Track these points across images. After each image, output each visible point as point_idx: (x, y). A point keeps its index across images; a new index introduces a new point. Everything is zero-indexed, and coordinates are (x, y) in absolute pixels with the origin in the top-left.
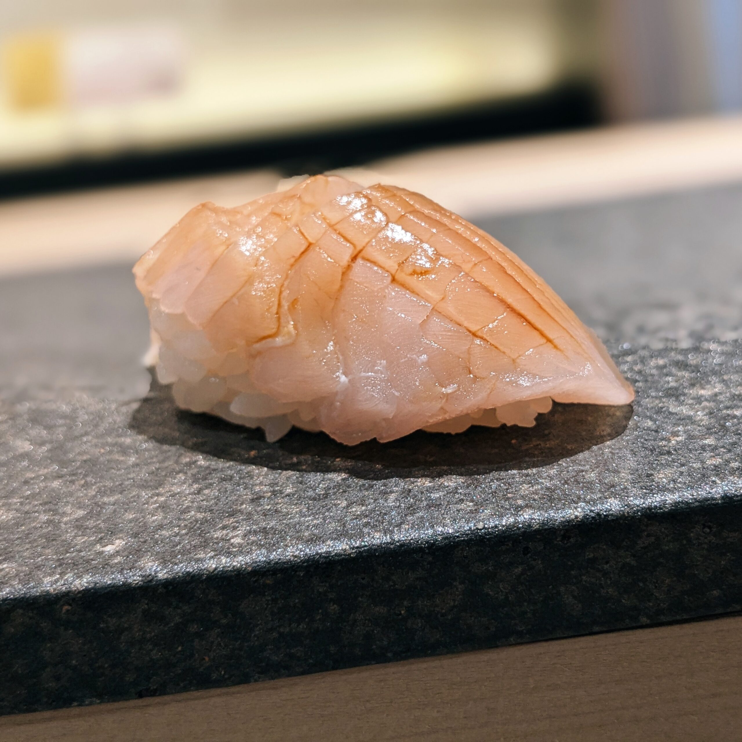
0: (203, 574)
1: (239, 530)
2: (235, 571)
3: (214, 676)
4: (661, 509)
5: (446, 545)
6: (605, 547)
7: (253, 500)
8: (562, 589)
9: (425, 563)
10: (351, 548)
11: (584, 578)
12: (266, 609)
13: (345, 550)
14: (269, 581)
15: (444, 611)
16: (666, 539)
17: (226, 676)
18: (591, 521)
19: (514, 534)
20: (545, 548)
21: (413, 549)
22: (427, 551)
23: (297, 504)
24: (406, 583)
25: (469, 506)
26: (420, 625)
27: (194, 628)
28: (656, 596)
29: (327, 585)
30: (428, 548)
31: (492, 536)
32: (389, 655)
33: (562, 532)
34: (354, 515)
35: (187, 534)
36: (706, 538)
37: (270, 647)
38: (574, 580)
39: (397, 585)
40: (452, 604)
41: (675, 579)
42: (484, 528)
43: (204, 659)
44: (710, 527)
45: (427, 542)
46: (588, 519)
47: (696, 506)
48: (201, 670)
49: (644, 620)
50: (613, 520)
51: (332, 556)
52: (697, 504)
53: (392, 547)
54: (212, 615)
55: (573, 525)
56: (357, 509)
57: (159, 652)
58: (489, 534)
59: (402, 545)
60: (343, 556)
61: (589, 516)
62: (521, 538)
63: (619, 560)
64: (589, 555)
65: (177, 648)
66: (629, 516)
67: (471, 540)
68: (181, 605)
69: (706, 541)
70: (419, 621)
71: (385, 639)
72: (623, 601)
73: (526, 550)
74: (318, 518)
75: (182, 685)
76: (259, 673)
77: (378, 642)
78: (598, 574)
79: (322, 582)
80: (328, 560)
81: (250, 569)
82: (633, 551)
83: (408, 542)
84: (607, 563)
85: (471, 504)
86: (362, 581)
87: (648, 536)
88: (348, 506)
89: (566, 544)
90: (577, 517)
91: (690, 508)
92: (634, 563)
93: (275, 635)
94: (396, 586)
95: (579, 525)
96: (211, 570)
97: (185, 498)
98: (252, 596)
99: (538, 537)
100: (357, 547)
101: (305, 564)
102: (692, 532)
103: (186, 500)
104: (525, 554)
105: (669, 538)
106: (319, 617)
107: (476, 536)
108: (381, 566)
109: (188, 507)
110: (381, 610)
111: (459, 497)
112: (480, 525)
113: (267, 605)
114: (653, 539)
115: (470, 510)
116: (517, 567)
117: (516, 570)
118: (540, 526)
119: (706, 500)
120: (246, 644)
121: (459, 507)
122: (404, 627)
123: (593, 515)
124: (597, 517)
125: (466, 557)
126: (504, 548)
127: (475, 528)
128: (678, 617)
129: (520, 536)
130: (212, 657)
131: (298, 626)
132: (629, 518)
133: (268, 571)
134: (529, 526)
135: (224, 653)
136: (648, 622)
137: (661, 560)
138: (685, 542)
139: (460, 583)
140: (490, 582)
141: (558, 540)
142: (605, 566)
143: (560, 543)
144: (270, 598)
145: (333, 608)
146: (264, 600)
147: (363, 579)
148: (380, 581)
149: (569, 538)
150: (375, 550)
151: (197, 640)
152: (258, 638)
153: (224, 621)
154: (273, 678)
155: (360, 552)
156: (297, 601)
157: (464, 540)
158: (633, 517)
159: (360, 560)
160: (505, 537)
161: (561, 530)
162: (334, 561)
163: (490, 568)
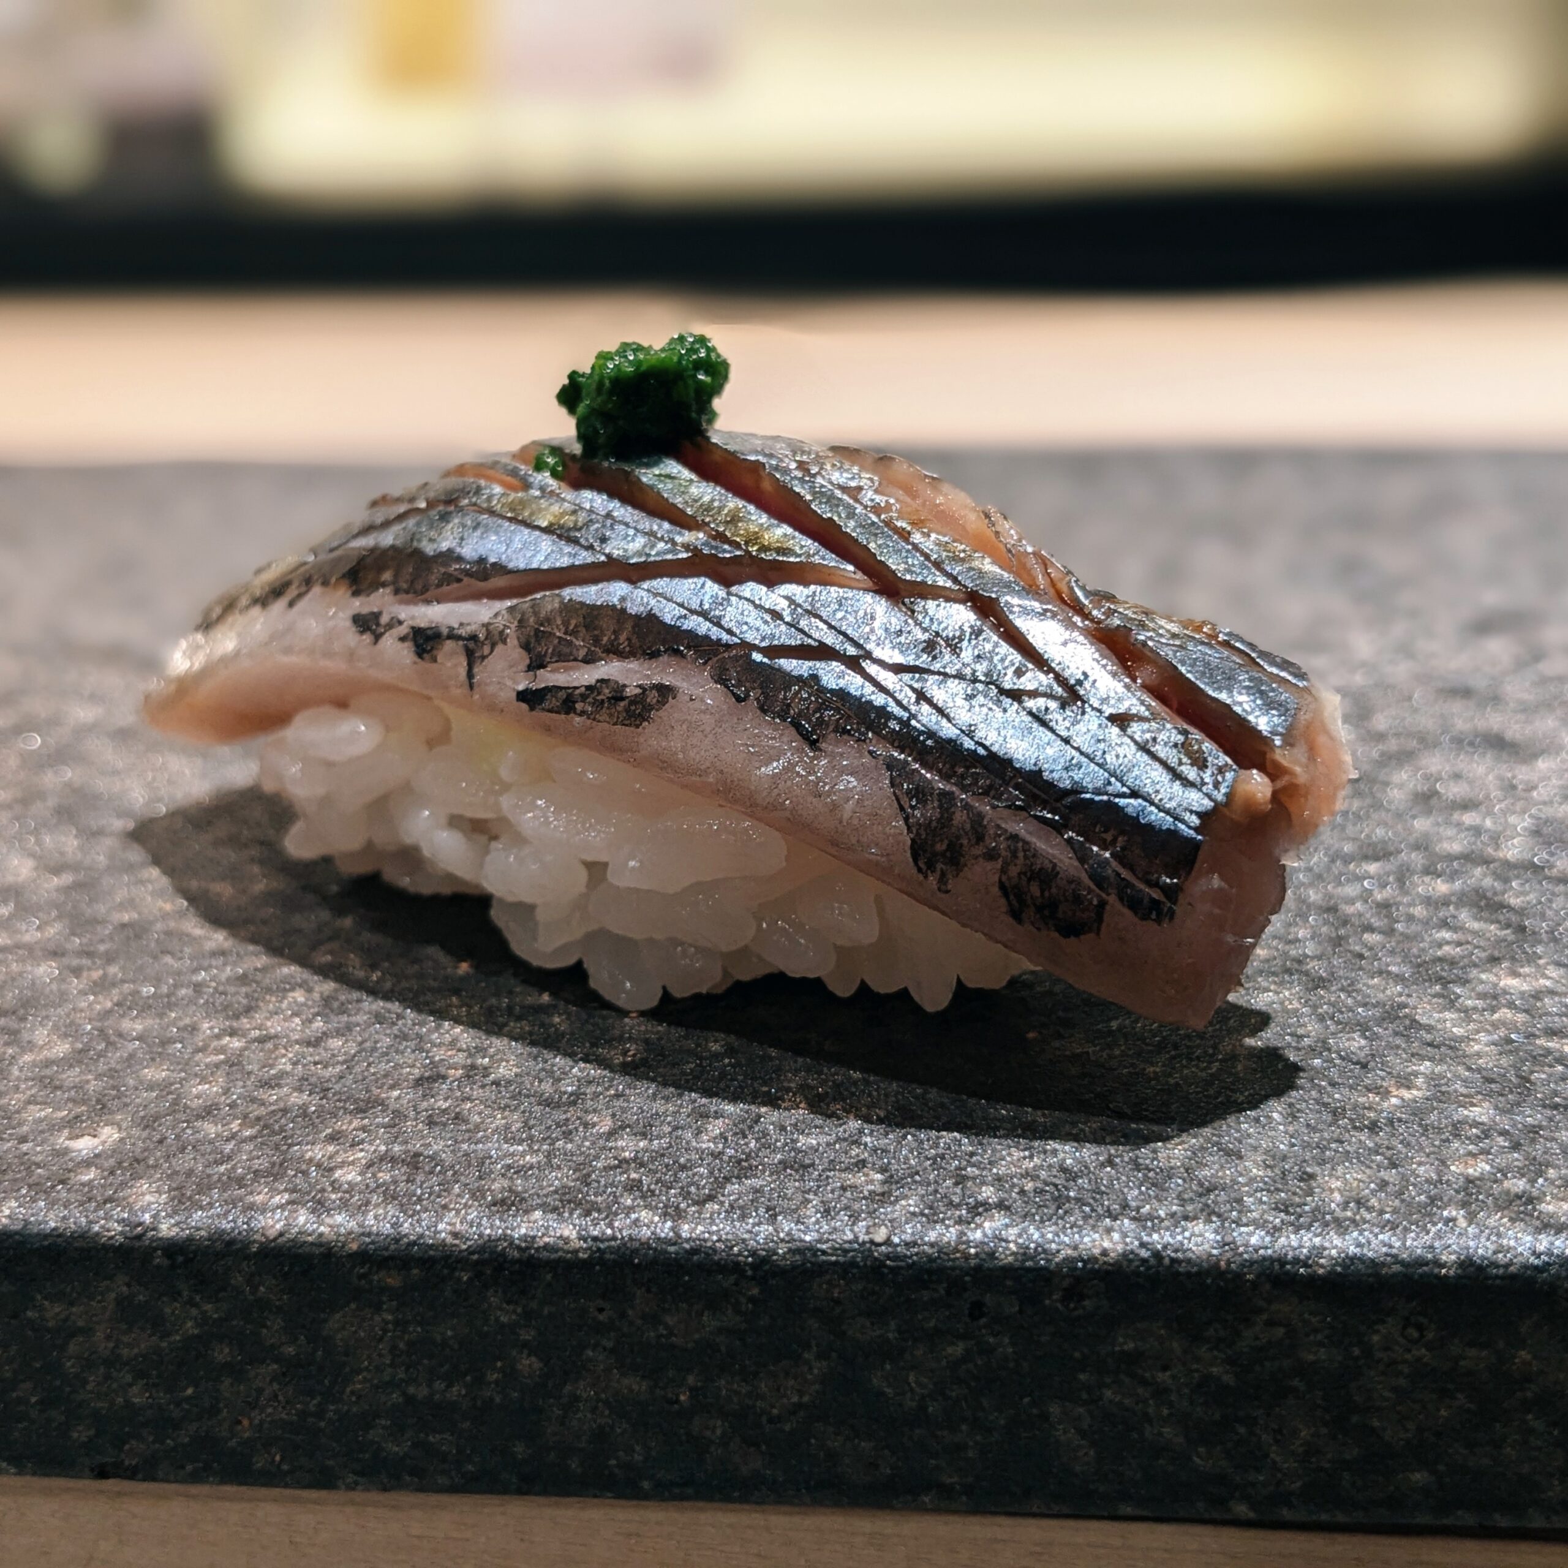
0: (255, 1241)
1: (362, 1150)
2: (321, 1245)
3: (259, 1463)
4: (1306, 1265)
5: (794, 1267)
6: (1162, 1332)
7: (419, 1082)
8: (1054, 1409)
9: (743, 1300)
10: (581, 1238)
11: (1108, 1394)
12: (381, 1340)
13: (567, 1240)
14: (393, 1280)
15: (775, 1411)
16: (1312, 1338)
17: (285, 1467)
18: (1138, 1267)
19: (953, 1269)
20: (1021, 1312)
21: (718, 1263)
22: (750, 1273)
23: (507, 1106)
24: (697, 1336)
25: (872, 1182)
26: (719, 1432)
27: (222, 1353)
28: (1274, 1462)
29: (519, 1310)
30: (754, 1266)
31: (903, 1264)
32: (646, 1485)
33: (1066, 1283)
34: (615, 1158)
35: (252, 1138)
36: (1409, 1351)
37: (383, 1422)
38: (1085, 1396)
39: (676, 1336)
40: (795, 1399)
41: (1324, 1431)
42: (888, 1242)
43: (239, 1422)
44: (1420, 1328)
45: (753, 1253)
46: (1131, 1261)
47: (1395, 1275)
48: (233, 1443)
49: (1242, 1510)
50: (1189, 1274)
51: (538, 1249)
52: (1396, 1268)
53: (672, 1249)
54: (265, 1331)
55: (1093, 1271)
56: (628, 1145)
57: (146, 1391)
58: (896, 1257)
59: (694, 1251)
60: (560, 1254)
61: (1137, 1255)
62: (967, 1279)
63: (1195, 1366)
64: (1125, 1343)
65: (186, 1388)
66: (1228, 1271)
67: (853, 1264)
68: (198, 1298)
69: (1408, 1356)
70: (719, 1423)
71: (638, 1448)
72: (1195, 1459)
73: (977, 1310)
74: (539, 1150)
75: (189, 1468)
76: (355, 1473)
77: (621, 1453)
78: (1140, 1391)
79: (508, 1303)
80: (527, 1255)
81: (354, 1246)
82: (1229, 1352)
83: (709, 1244)
84: (1165, 1368)
85: (879, 1176)
86: (596, 1313)
87: (1271, 1323)
88: (611, 1134)
89: (1075, 1309)
90: (1105, 1253)
91: (1377, 1275)
92: (1228, 1379)
93: (396, 1397)
94: (674, 1339)
95: (1107, 1272)
96: (272, 1233)
97: (283, 1051)
98: (353, 1306)
99: (1009, 1283)
100: (595, 1239)
101: (475, 1257)
102: (1377, 1332)
103: (284, 1056)
104: (973, 1317)
105: (1319, 1337)
106: (496, 1376)
107: (864, 1259)
108: (643, 1289)
109: (283, 1074)
110: (635, 1385)
111: (858, 1155)
112: (881, 1235)
113: (385, 1331)
114: (1280, 1331)
115: (871, 1192)
116: (953, 1344)
117: (950, 1350)
118: (1016, 1260)
119: (1420, 1262)
120: (332, 1408)
121: (851, 1179)
122: (682, 1431)
123: (1144, 1253)
124: (1152, 1261)
125: (838, 1302)
126: (926, 1295)
127: (867, 1238)
128: (1324, 1517)
129: (967, 1274)
130: (256, 1422)
131: (448, 1387)
132: (1229, 1276)
133: (392, 1258)
134: (992, 1255)
135: (284, 1416)
136: (1252, 1515)
137: (1296, 1382)
138: (1356, 1351)
139: (820, 1356)
140: (888, 1367)
141: (1055, 1297)
142: (1160, 1375)
143: (1059, 1305)
144: (390, 1317)
145: (528, 1364)
146: (377, 1318)
147: (601, 1310)
148: (639, 1322)
149: (1082, 1297)
150: (635, 1251)
151: (227, 1382)
152: (359, 1397)
153: (290, 1350)
154: (385, 1489)
155: (599, 1249)
156: (449, 1333)
157: (836, 1263)
158: (1238, 1276)
159: (598, 1268)
160: (930, 1272)
161: (1064, 1277)
162: (538, 1259)
163: (891, 1335)
